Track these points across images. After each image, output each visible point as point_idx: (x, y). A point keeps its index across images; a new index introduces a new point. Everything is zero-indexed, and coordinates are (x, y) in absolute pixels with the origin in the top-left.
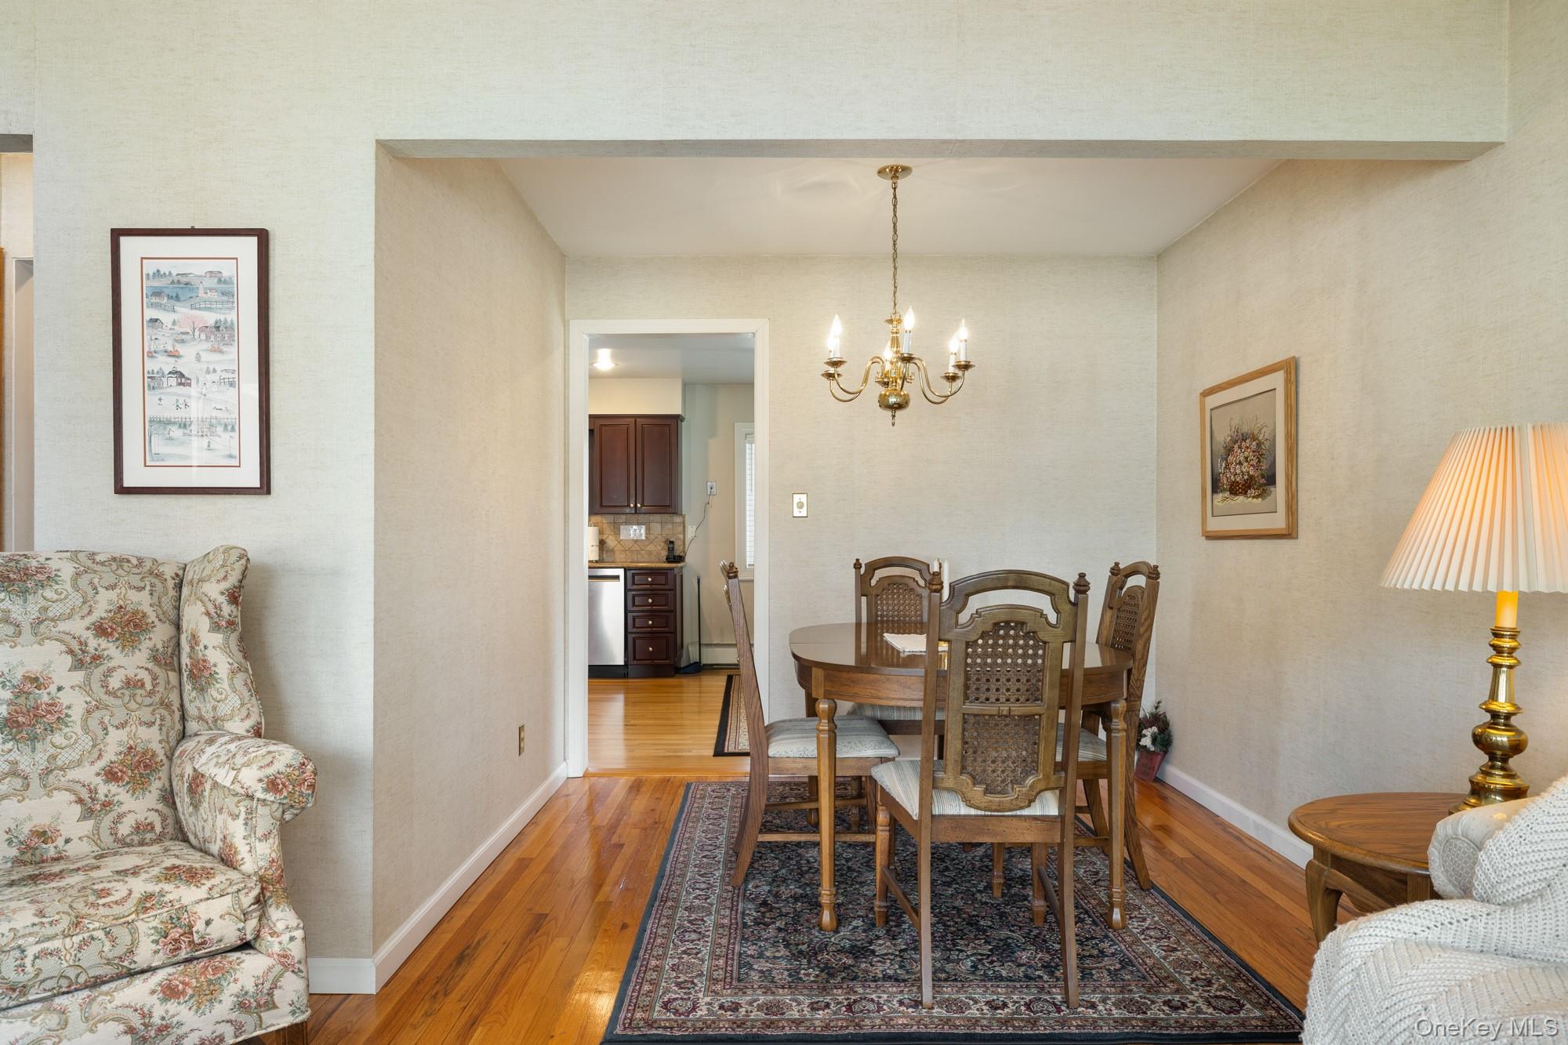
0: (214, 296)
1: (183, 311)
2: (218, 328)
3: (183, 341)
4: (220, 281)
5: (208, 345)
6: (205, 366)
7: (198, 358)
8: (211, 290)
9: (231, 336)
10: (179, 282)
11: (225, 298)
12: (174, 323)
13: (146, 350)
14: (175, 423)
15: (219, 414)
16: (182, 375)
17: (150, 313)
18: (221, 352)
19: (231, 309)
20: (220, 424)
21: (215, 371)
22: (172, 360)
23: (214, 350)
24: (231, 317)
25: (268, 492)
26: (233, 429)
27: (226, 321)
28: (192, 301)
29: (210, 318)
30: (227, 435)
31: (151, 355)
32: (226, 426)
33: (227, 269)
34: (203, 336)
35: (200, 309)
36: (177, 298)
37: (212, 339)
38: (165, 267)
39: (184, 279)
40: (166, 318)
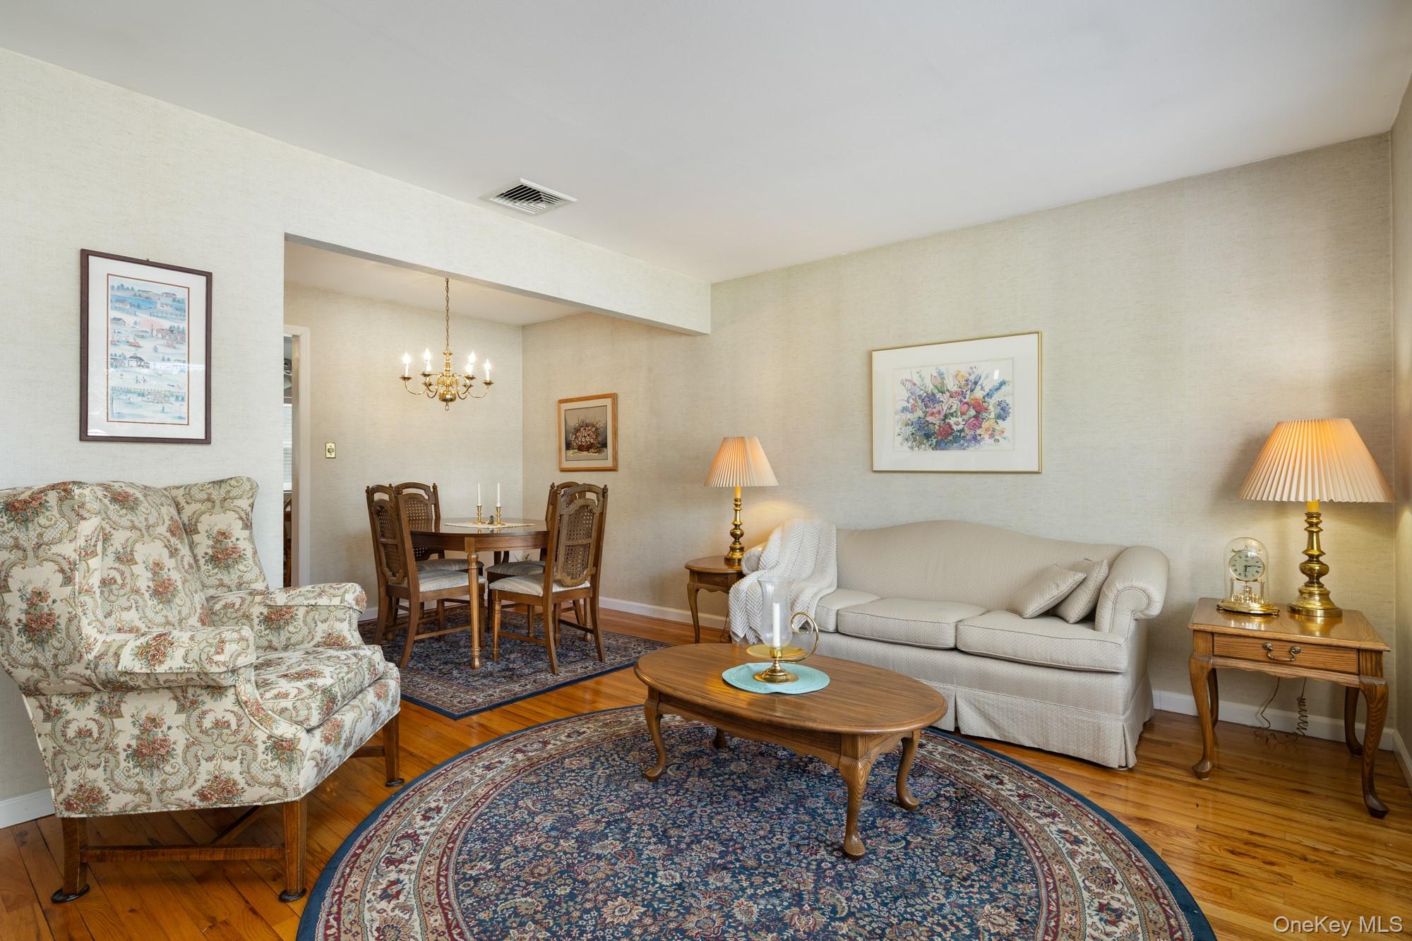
0: (169, 309)
1: (143, 316)
2: (172, 331)
3: (143, 337)
4: (174, 300)
5: (164, 342)
6: (161, 356)
7: (156, 350)
8: (167, 305)
9: (183, 339)
10: (140, 296)
11: (178, 312)
12: (136, 323)
13: (110, 339)
14: (134, 393)
15: (172, 389)
16: (141, 359)
17: (113, 314)
18: (175, 348)
19: (184, 320)
20: (173, 396)
21: (169, 360)
22: (133, 348)
23: (168, 346)
24: (184, 325)
25: (209, 443)
26: (183, 399)
27: (178, 328)
28: (151, 310)
29: (166, 324)
30: (178, 404)
31: (114, 343)
32: (177, 397)
33: (181, 294)
34: (160, 336)
35: (157, 316)
36: (139, 307)
37: (167, 337)
38: (128, 283)
39: (145, 295)
40: (129, 319)
